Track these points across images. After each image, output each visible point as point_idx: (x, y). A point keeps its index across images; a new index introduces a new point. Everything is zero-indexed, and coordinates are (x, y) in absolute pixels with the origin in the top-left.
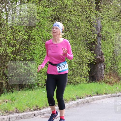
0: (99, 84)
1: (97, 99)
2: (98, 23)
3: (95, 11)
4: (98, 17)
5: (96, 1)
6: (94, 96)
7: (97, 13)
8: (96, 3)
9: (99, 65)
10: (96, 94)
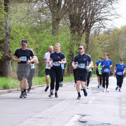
0: (7, 79)
1: (4, 93)
2: (6, 23)
3: (4, 12)
4: (6, 18)
5: (5, 3)
6: (2, 90)
7: (6, 14)
8: (5, 5)
9: (6, 62)
10: (3, 88)
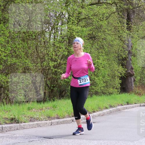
0: (130, 95)
1: (127, 108)
2: (128, 41)
3: (126, 31)
4: (129, 36)
5: (128, 22)
6: (125, 105)
7: (128, 32)
8: (127, 24)
9: (129, 78)
10: (126, 104)
